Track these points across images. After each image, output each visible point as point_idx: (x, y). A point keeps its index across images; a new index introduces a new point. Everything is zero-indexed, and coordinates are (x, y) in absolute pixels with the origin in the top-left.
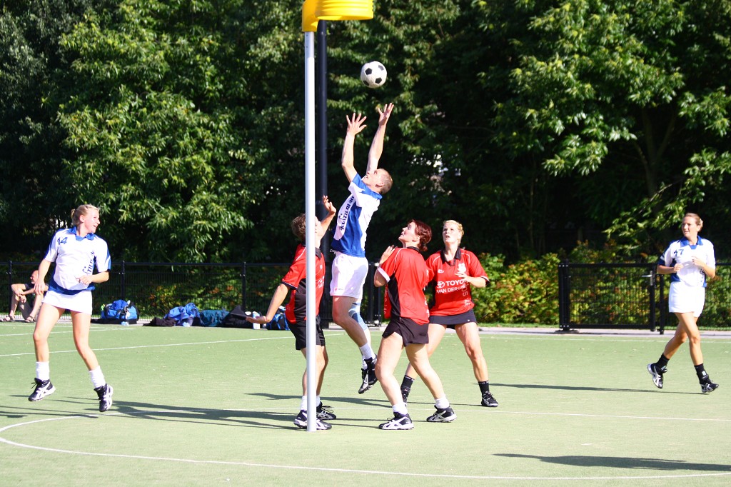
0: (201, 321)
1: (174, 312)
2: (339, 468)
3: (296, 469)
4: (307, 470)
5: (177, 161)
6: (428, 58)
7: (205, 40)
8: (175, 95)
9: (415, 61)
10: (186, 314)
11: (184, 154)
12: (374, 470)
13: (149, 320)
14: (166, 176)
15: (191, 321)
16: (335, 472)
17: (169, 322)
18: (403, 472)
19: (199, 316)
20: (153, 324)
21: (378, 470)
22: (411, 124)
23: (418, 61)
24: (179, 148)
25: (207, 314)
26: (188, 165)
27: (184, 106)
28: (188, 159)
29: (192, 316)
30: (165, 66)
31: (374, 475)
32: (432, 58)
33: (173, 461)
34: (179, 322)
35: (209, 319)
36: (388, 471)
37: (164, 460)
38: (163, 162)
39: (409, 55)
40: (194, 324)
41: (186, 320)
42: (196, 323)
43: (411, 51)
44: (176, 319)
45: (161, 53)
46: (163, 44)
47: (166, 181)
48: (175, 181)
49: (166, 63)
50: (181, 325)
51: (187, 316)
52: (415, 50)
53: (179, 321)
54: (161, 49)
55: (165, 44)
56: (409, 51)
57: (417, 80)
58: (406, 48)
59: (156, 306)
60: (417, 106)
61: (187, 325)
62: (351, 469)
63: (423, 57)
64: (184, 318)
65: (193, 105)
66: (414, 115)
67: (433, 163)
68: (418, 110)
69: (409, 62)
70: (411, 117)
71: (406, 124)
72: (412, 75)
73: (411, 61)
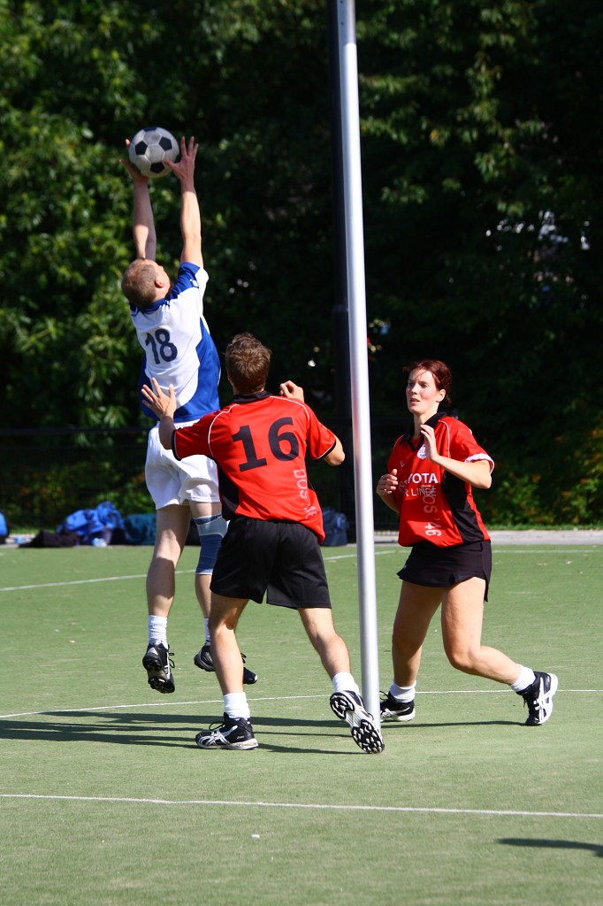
0: (127, 536)
1: (76, 520)
2: (437, 807)
3: (357, 811)
4: (378, 811)
5: (62, 239)
6: (524, 32)
7: (106, 19)
8: (55, 117)
9: (498, 38)
10: (98, 523)
11: (76, 224)
12: (503, 809)
13: (28, 536)
14: (46, 267)
15: (109, 536)
16: (430, 814)
17: (68, 539)
18: (556, 810)
19: (122, 527)
20: (36, 544)
21: (509, 808)
22: (498, 160)
23: (504, 38)
24: (64, 215)
25: (137, 521)
26: (83, 246)
27: (74, 137)
28: (83, 234)
29: (110, 526)
30: (32, 64)
31: (504, 818)
32: (531, 33)
33: (128, 803)
34: (86, 539)
35: (141, 531)
36: (529, 810)
37: (108, 802)
38: (37, 243)
39: (489, 27)
40: (114, 542)
41: (99, 535)
42: (117, 539)
43: (494, 20)
44: (80, 533)
45: (24, 41)
46: (26, 22)
47: (43, 279)
48: (64, 276)
49: (34, 57)
50: (90, 543)
51: (99, 527)
52: (500, 17)
53: (85, 537)
54: (23, 31)
55: (31, 22)
56: (489, 21)
57: (499, 76)
58: (485, 14)
59: (32, 509)
60: (505, 126)
61: (101, 543)
62: (459, 808)
63: (513, 31)
64: (94, 530)
65: (88, 133)
66: (502, 142)
67: (538, 227)
68: (508, 132)
69: (487, 39)
70: (499, 146)
71: (488, 161)
72: (490, 67)
73: (492, 39)
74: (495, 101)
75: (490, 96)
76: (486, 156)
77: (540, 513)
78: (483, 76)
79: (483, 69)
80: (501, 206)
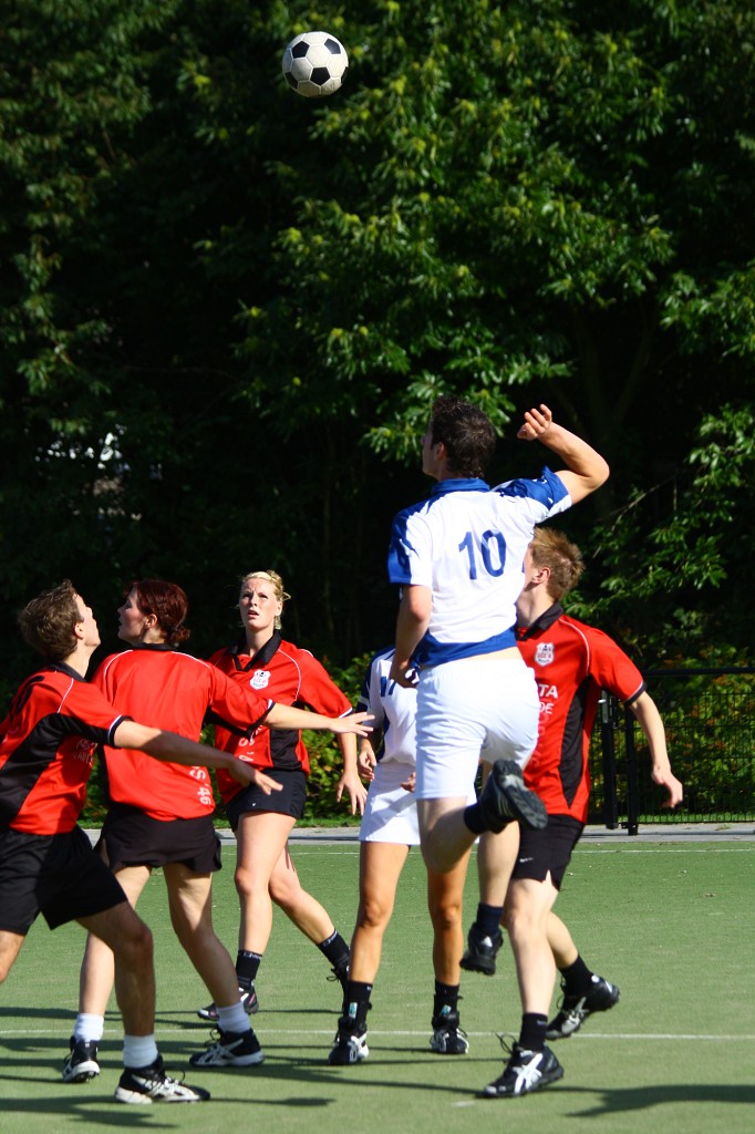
6: (81, 210)
9: (51, 219)
23: (57, 219)
32: (89, 211)
39: (37, 205)
43: (44, 197)
52: (51, 192)
56: (38, 196)
57: (57, 265)
58: (32, 189)
60: (59, 328)
63: (68, 208)
66: (53, 346)
67: (98, 452)
68: (62, 334)
69: (37, 220)
70: (48, 351)
71: (38, 368)
72: (46, 255)
73: (42, 219)
74: (49, 296)
75: (42, 290)
76: (35, 363)
77: (97, 806)
78: (37, 264)
79: (39, 257)
80: (56, 425)
